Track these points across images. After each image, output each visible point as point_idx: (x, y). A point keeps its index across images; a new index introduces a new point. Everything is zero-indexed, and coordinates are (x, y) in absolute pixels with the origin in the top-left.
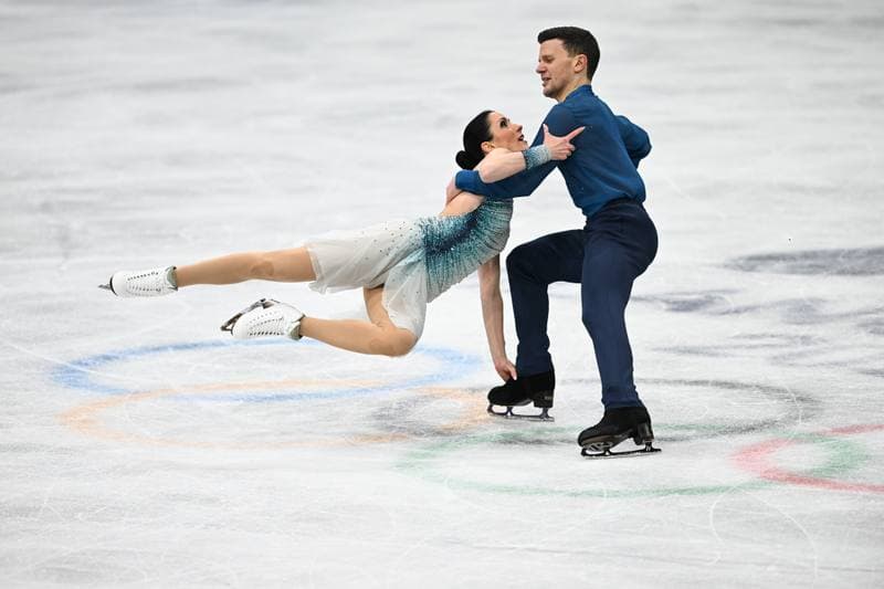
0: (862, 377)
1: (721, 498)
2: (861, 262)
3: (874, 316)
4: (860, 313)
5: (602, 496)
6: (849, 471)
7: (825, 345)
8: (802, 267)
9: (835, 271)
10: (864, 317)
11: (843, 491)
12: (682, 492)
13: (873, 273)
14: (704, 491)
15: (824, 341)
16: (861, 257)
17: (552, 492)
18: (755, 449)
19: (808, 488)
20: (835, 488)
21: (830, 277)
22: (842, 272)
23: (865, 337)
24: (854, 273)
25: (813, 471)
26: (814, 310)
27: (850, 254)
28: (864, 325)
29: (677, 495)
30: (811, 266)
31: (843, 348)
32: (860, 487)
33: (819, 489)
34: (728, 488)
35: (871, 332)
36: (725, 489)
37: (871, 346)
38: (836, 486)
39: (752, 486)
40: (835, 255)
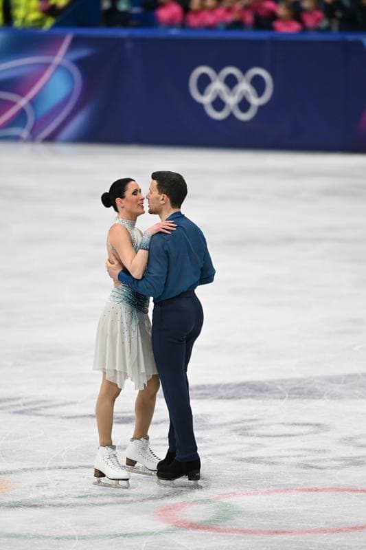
0: (234, 462)
1: (148, 539)
2: (233, 391)
3: (241, 425)
4: (233, 423)
5: (75, 539)
6: (229, 521)
7: (212, 443)
8: (196, 395)
9: (216, 397)
10: (236, 425)
11: (224, 534)
12: (125, 535)
13: (240, 398)
14: (138, 535)
15: (211, 440)
16: (231, 389)
17: (44, 537)
18: (169, 509)
19: (203, 532)
20: (219, 532)
21: (214, 401)
22: (221, 398)
23: (236, 438)
24: (228, 398)
25: (205, 521)
26: (204, 421)
27: (226, 386)
28: (236, 431)
29: (121, 538)
30: (202, 394)
31: (223, 444)
32: (236, 531)
33: (210, 533)
34: (153, 533)
35: (241, 435)
36: (151, 534)
37: (241, 444)
38: (219, 530)
39: (168, 531)
40: (217, 387)
